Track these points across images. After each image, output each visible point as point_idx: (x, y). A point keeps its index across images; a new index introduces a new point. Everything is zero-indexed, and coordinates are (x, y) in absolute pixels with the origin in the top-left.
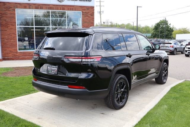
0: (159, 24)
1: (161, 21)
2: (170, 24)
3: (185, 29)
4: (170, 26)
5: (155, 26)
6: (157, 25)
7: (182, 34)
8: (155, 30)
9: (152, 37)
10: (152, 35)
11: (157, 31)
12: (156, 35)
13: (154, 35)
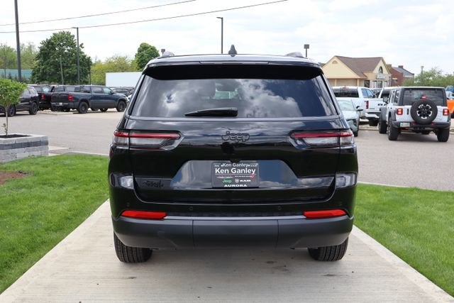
0: (52, 44)
1: (54, 34)
2: (81, 45)
3: (124, 59)
4: (82, 50)
5: (42, 50)
6: (47, 46)
7: (115, 71)
8: (41, 60)
9: (36, 78)
10: (34, 74)
11: (48, 64)
12: (44, 74)
13: (39, 75)
